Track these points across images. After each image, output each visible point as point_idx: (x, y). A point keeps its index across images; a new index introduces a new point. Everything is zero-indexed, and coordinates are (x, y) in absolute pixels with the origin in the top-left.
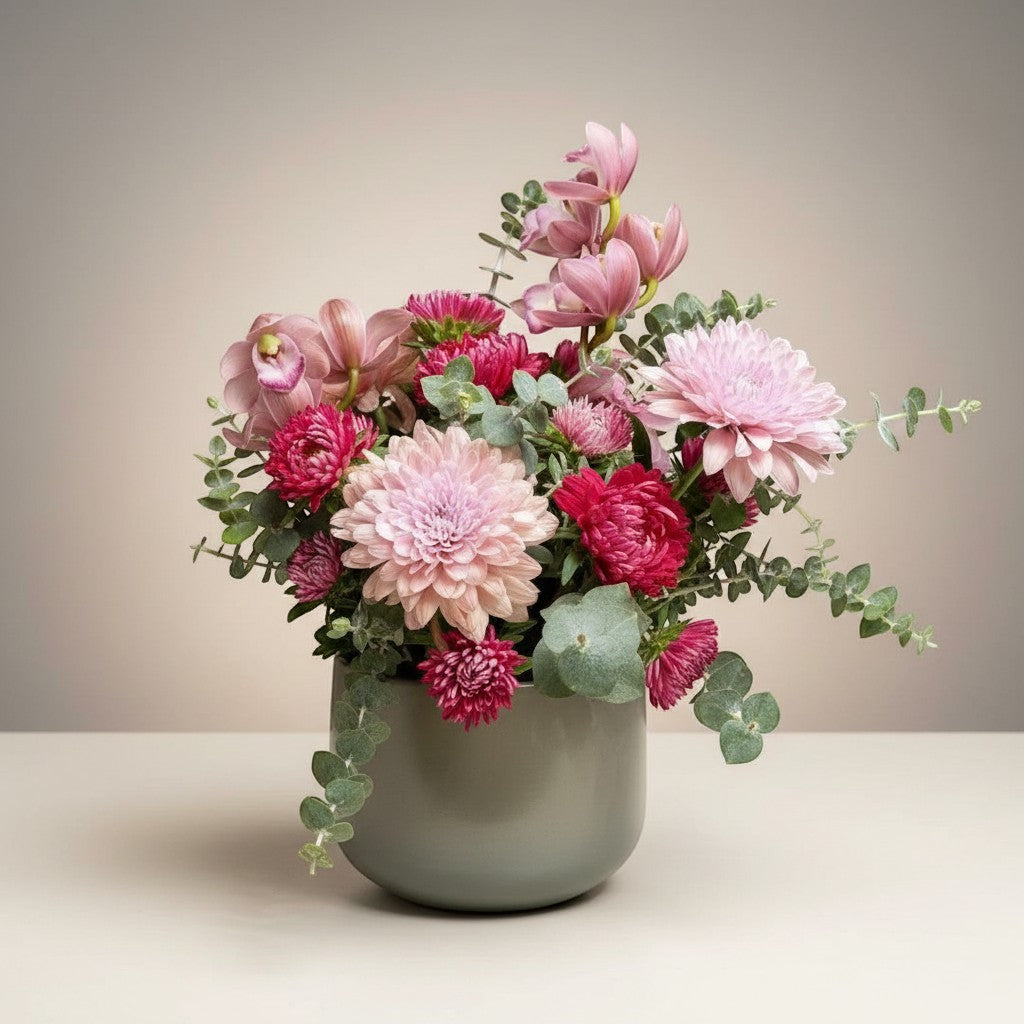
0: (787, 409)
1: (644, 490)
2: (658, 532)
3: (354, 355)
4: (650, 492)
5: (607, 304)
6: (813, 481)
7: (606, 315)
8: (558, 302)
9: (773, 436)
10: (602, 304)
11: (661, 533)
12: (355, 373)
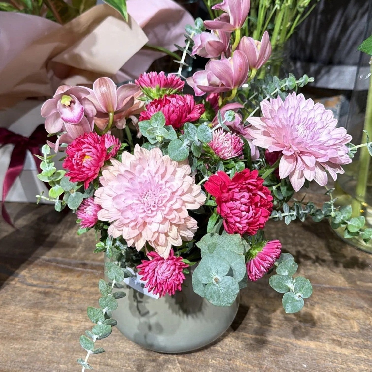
0: (324, 143)
1: (249, 183)
2: (256, 204)
3: (111, 105)
4: (253, 185)
5: (233, 82)
6: (335, 180)
7: (232, 87)
8: (209, 80)
9: (316, 158)
10: (230, 82)
11: (258, 204)
12: (111, 114)
